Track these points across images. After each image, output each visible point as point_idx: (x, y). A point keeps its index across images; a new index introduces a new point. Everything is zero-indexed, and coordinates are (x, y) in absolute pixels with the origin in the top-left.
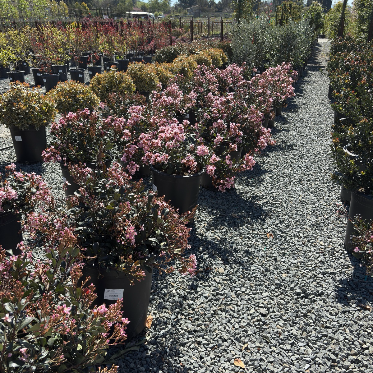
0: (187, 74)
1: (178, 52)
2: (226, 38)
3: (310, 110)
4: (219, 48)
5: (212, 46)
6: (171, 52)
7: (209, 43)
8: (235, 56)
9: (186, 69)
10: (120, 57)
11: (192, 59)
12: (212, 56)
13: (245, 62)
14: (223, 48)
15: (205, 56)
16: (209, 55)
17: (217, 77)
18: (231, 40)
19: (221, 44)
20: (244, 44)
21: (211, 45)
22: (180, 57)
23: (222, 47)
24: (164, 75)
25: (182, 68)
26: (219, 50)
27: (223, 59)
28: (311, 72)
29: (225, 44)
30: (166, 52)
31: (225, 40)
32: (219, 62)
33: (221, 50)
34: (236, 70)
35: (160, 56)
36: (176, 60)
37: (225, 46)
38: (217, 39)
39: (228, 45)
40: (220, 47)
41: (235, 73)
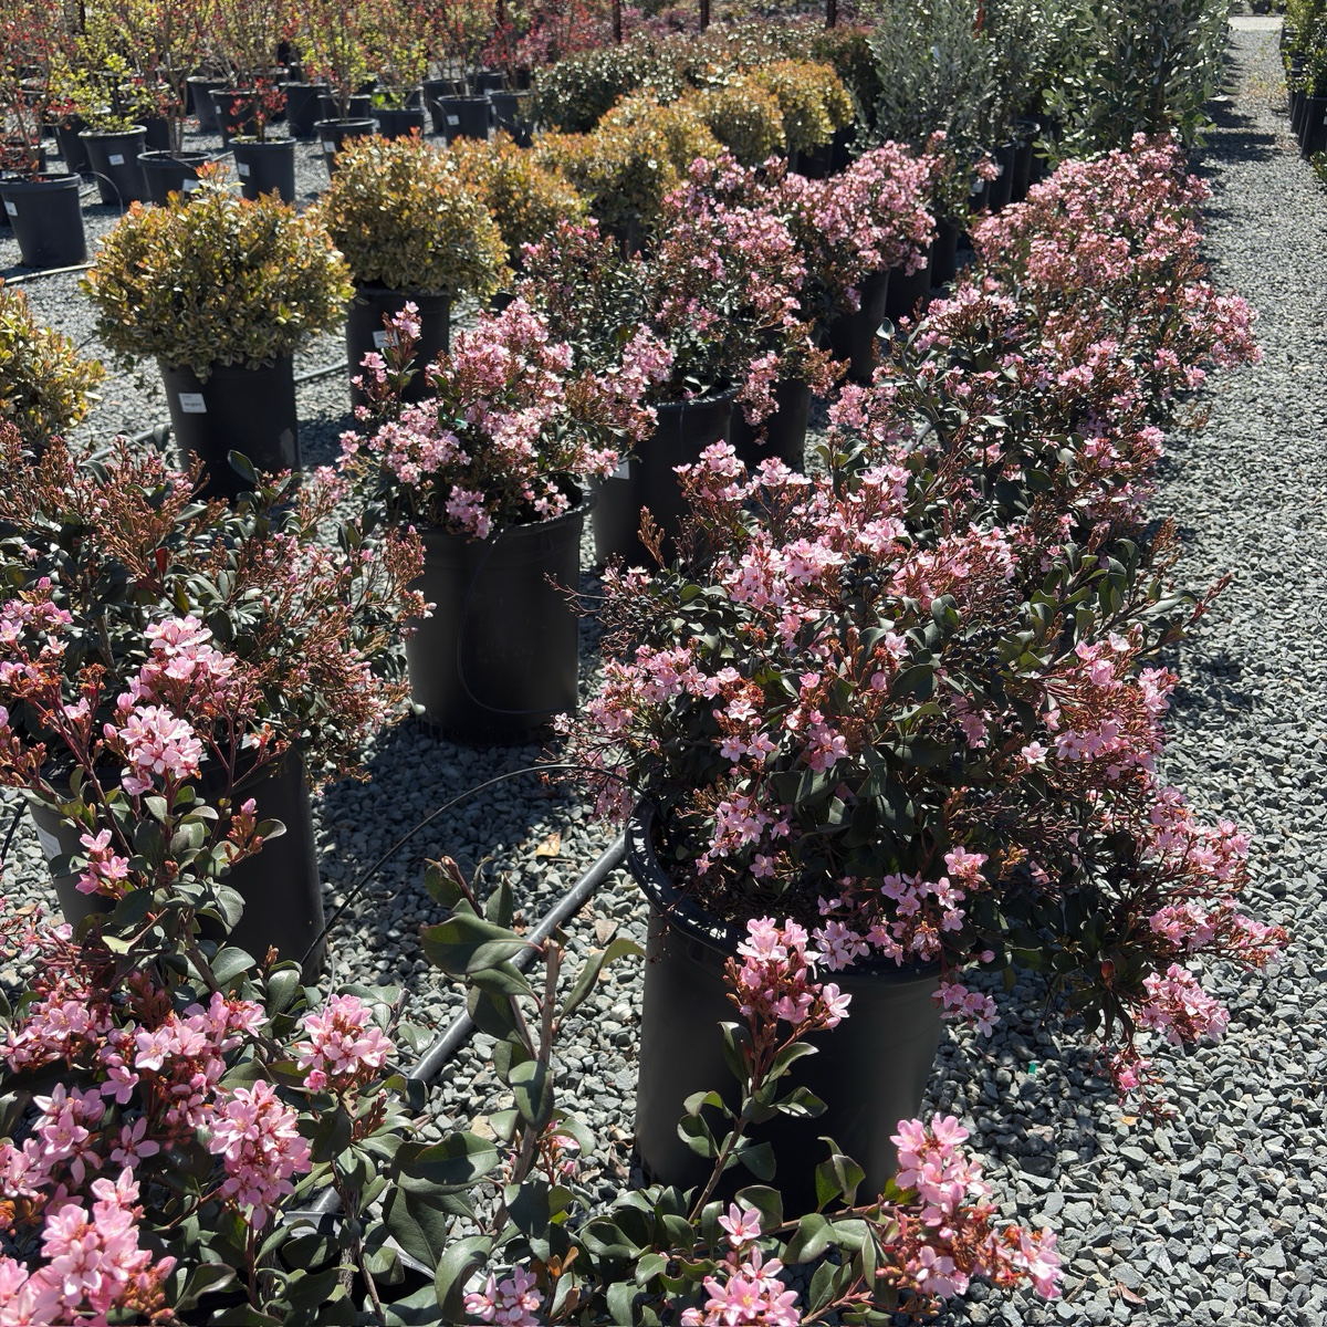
0: (660, 191)
1: (629, 75)
2: (851, 16)
3: (1268, 383)
4: (817, 56)
5: (789, 49)
6: (598, 75)
7: (773, 36)
8: (891, 102)
9: (652, 165)
10: (389, 99)
11: (687, 114)
12: (782, 97)
13: (943, 134)
14: (836, 57)
15: (752, 100)
16: (773, 92)
17: (795, 226)
18: (869, 22)
19: (827, 42)
20: (938, 40)
21: (785, 47)
22: (629, 105)
23: (830, 55)
24: (536, 199)
25: (635, 160)
26: (817, 69)
27: (834, 109)
28: (1220, 165)
29: (847, 39)
30: (577, 76)
31: (844, 21)
32: (816, 125)
33: (829, 68)
34: (898, 180)
35: (551, 97)
36: (615, 116)
37: (842, 52)
38: (812, 19)
39: (860, 43)
40: (821, 53)
41: (892, 197)
